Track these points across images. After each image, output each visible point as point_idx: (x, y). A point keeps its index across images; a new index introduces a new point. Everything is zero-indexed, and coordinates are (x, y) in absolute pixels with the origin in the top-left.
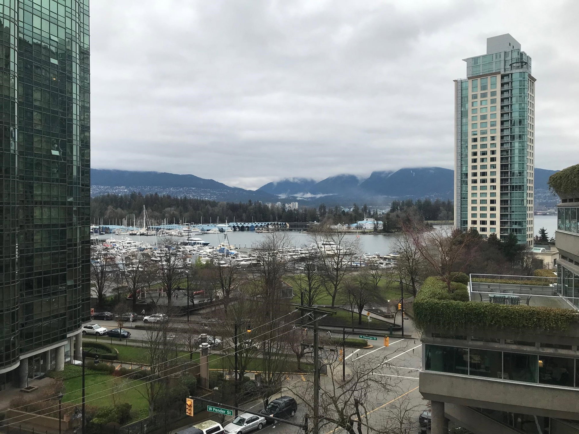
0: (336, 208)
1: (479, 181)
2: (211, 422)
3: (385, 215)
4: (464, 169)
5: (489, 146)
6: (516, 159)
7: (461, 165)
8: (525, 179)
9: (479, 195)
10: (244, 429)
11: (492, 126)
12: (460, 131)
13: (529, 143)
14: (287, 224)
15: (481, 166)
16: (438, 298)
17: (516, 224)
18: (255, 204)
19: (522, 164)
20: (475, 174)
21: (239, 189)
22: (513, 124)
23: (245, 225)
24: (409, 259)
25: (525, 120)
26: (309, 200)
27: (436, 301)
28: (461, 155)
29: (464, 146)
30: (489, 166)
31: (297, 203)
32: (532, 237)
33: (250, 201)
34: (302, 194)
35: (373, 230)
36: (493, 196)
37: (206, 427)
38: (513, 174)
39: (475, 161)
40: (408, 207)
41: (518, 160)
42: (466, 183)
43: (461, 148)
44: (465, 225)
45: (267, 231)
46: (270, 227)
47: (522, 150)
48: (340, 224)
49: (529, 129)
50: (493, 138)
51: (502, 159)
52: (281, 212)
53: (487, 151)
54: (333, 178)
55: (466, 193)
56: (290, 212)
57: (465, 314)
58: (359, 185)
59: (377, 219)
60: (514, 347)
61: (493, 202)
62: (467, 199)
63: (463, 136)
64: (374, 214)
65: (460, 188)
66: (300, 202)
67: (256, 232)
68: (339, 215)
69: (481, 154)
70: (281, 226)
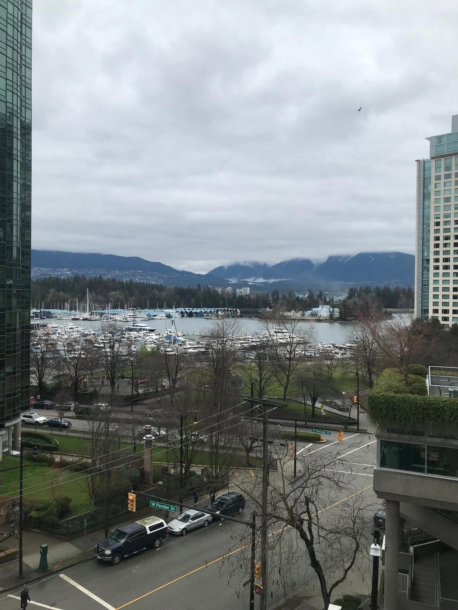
0: (290, 293)
1: (441, 267)
2: (154, 518)
3: (342, 302)
4: (426, 254)
5: (452, 230)
7: (423, 250)
9: (441, 282)
10: (188, 526)
12: (422, 214)
14: (238, 310)
15: (443, 251)
16: (395, 392)
18: (204, 289)
20: (437, 260)
23: (193, 311)
24: (366, 349)
26: (261, 285)
27: (393, 394)
28: (423, 240)
29: (426, 230)
30: (452, 252)
31: (248, 289)
33: (199, 286)
35: (329, 318)
36: (456, 284)
37: (149, 523)
39: (437, 246)
40: (366, 294)
42: (428, 270)
43: (423, 233)
44: (425, 314)
45: (217, 317)
46: (220, 313)
48: (294, 311)
50: (456, 222)
52: (231, 297)
53: (450, 236)
55: (428, 280)
56: (241, 297)
57: (423, 408)
58: (314, 269)
59: (333, 306)
61: (456, 289)
62: (428, 287)
63: (425, 219)
64: (330, 300)
65: (421, 275)
66: (252, 287)
67: (205, 318)
68: (293, 302)
69: (444, 239)
70: (231, 313)
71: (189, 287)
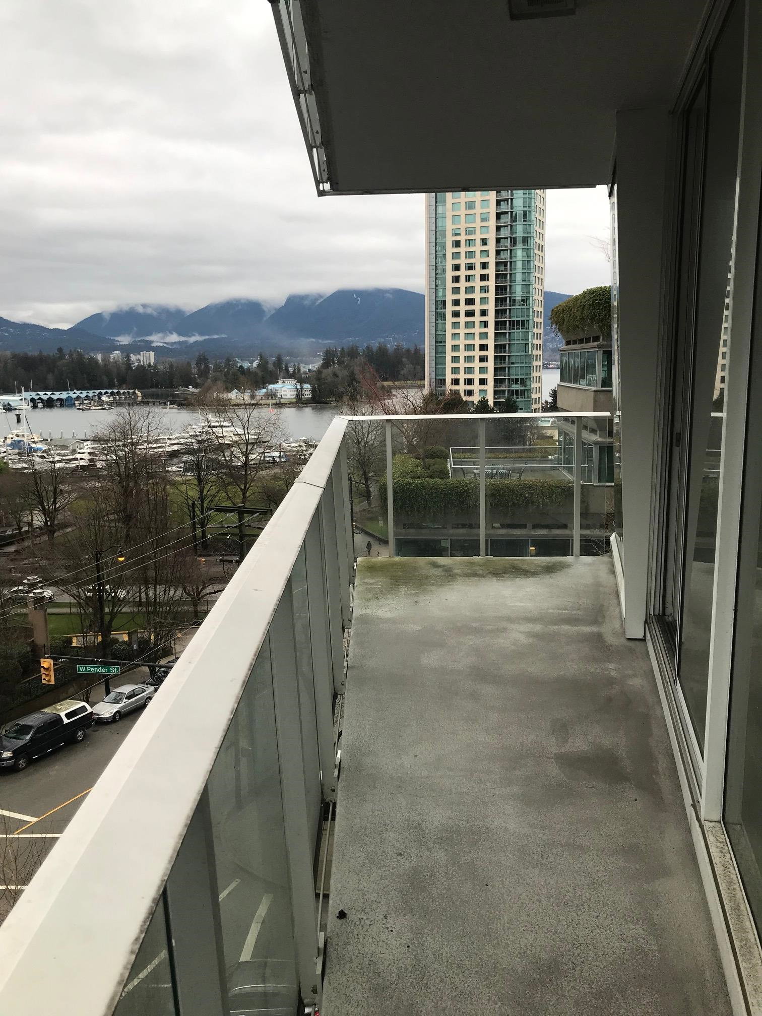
0: (228, 360)
1: (462, 314)
2: (70, 702)
3: (314, 373)
4: (440, 294)
5: (478, 254)
6: (519, 277)
7: (436, 286)
8: (531, 310)
9: (462, 336)
11: (483, 220)
12: (434, 228)
13: (536, 251)
14: (137, 392)
15: (466, 287)
16: (411, 478)
17: (516, 383)
18: (71, 355)
19: (527, 287)
20: (457, 302)
21: (34, 325)
22: (514, 219)
23: (55, 397)
24: (359, 443)
25: (532, 213)
26: (175, 346)
27: (408, 480)
28: (436, 269)
29: (440, 254)
30: (478, 289)
31: (152, 354)
32: (539, 403)
33: (60, 350)
34: (160, 335)
35: (295, 400)
36: (484, 338)
37: (64, 709)
38: (513, 302)
39: (456, 279)
40: (351, 358)
41: (521, 279)
42: (444, 317)
43: (436, 258)
44: (441, 387)
45: (100, 406)
46: (105, 398)
47: (527, 263)
48: (237, 391)
49: (537, 228)
50: (484, 242)
51: (497, 276)
52: (123, 367)
53: (475, 263)
54: (218, 304)
55: (444, 333)
56: (141, 368)
57: (445, 495)
58: (265, 319)
59: (301, 381)
60: (503, 531)
61: (483, 347)
62: (444, 344)
63: (439, 237)
64: (295, 370)
65: (434, 326)
66: (158, 351)
67: (78, 409)
68: (234, 374)
69: (467, 268)
70: (126, 398)
71: (41, 352)
